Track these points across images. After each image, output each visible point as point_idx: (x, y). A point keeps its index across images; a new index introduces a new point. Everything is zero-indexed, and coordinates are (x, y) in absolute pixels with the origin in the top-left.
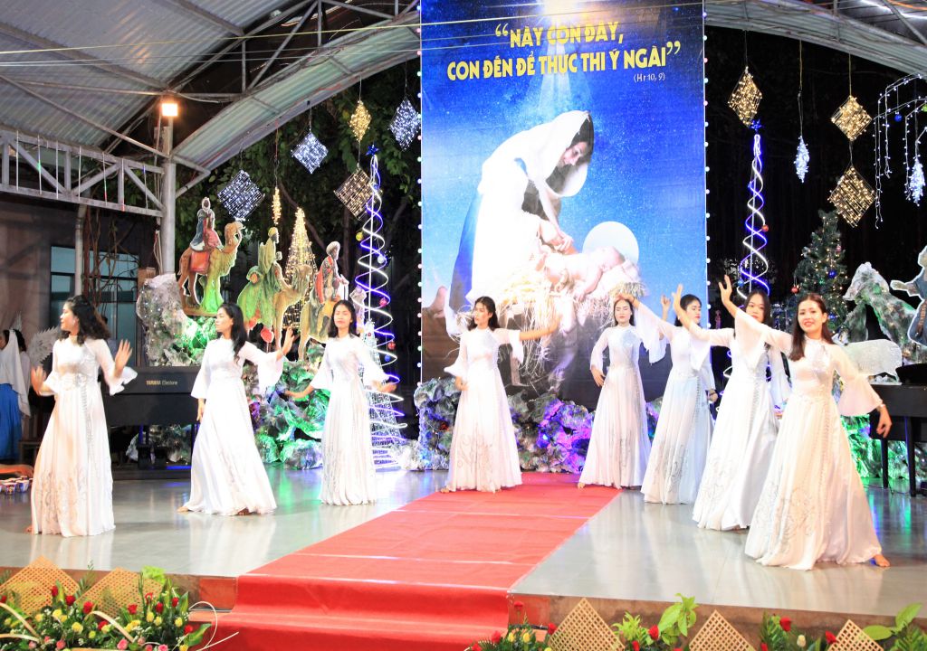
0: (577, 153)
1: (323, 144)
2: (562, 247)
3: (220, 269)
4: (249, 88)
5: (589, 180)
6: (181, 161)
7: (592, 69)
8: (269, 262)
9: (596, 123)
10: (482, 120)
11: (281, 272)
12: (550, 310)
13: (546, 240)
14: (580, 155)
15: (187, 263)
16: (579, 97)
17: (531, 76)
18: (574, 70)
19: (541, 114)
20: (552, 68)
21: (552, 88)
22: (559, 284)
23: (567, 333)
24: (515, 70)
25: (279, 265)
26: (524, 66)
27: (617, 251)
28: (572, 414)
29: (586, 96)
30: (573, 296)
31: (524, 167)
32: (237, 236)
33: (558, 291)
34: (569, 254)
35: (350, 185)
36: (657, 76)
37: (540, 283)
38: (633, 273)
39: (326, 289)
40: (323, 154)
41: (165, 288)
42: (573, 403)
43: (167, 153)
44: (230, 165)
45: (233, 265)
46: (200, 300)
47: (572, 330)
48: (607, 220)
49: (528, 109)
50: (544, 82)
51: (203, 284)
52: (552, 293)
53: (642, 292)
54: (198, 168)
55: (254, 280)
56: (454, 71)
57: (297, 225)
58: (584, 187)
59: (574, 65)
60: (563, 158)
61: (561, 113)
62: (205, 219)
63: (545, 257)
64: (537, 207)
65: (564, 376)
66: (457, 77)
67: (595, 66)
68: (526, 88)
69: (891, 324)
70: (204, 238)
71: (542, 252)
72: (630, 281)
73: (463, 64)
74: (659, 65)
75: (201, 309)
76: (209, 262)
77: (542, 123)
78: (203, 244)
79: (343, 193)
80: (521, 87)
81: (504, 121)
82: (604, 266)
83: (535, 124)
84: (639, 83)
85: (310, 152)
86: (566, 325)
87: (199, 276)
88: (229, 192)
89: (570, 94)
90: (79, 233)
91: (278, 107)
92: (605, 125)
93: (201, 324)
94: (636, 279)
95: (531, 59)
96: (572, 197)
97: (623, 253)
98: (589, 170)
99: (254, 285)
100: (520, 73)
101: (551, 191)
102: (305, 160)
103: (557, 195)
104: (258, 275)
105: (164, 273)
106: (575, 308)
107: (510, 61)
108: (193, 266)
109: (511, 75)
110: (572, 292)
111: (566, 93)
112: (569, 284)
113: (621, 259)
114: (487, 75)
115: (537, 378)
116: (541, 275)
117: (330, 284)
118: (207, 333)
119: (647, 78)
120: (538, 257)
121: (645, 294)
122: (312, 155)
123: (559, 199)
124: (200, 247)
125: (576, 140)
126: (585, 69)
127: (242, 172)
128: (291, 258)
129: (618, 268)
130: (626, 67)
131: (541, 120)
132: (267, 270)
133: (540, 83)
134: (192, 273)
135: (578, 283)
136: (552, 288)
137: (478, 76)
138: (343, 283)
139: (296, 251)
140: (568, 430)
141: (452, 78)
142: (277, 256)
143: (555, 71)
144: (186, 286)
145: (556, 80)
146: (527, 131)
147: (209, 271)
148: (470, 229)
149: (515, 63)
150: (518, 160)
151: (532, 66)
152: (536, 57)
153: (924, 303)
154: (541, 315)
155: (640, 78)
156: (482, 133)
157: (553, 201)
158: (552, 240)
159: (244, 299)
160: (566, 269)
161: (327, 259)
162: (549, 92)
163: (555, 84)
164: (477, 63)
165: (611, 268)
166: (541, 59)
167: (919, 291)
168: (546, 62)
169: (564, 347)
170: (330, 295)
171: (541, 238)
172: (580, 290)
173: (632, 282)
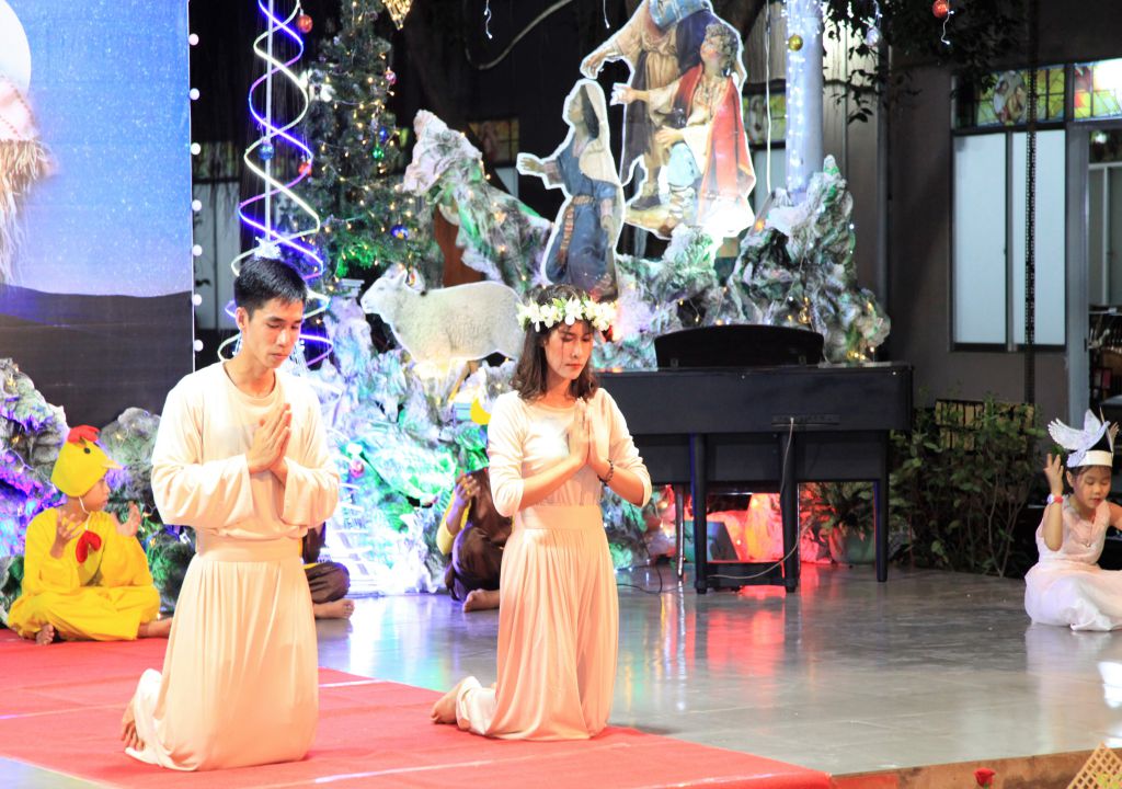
38: (19, 114)
53: (40, 165)
69: (501, 248)
153: (572, 204)
167: (564, 178)
173: (16, 138)
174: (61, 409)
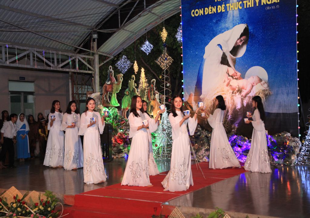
0: (242, 40)
1: (151, 44)
2: (237, 77)
3: (116, 90)
4: (122, 26)
5: (247, 50)
6: (101, 54)
7: (248, 7)
8: (132, 87)
9: (250, 28)
10: (205, 31)
11: (136, 91)
12: (232, 101)
13: (230, 74)
14: (243, 41)
15: (105, 88)
16: (243, 18)
17: (223, 12)
18: (241, 8)
19: (227, 26)
20: (232, 8)
21: (232, 16)
22: (235, 91)
23: (239, 109)
24: (217, 10)
25: (135, 88)
26: (221, 9)
27: (259, 77)
28: (241, 140)
29: (246, 18)
30: (241, 95)
31: (221, 48)
32: (121, 78)
33: (235, 94)
34: (239, 80)
35: (161, 58)
36: (275, 7)
37: (228, 91)
38: (266, 85)
39: (151, 96)
40: (151, 48)
41: (96, 97)
42: (242, 136)
43: (95, 51)
44: (121, 54)
45: (120, 89)
46: (110, 101)
47: (241, 108)
48: (255, 66)
49: (223, 25)
50: (229, 14)
51: (111, 96)
52: (233, 95)
53: (269, 93)
54: (108, 56)
55: (127, 94)
56: (194, 13)
57: (142, 74)
58: (245, 53)
59: (241, 6)
60: (236, 43)
61: (235, 25)
62: (110, 73)
63: (230, 81)
64: (226, 62)
65: (238, 126)
66: (195, 15)
67: (249, 5)
68: (221, 17)
70: (111, 80)
71: (228, 79)
72: (263, 89)
73: (197, 10)
74: (276, 2)
75: (110, 104)
76: (112, 88)
77: (228, 30)
78: (110, 82)
79: (158, 61)
80: (220, 17)
81: (213, 31)
82: (253, 83)
83: (225, 31)
84: (268, 10)
85: (147, 47)
86: (239, 106)
87: (109, 93)
88: (119, 63)
89: (239, 18)
90: (70, 80)
91: (135, 32)
92: (254, 29)
93: (109, 109)
94: (267, 88)
95: (223, 6)
96: (240, 58)
97: (261, 78)
98: (247, 47)
99: (127, 95)
100: (219, 11)
101: (232, 56)
102: (145, 50)
103: (234, 57)
104: (128, 92)
105: (95, 92)
106: (242, 100)
107: (215, 7)
108: (107, 90)
109: (215, 12)
110: (241, 94)
111: (238, 17)
112: (240, 91)
113: (261, 80)
114: (206, 13)
115: (227, 127)
116: (228, 88)
117: (152, 94)
118: (111, 112)
119: (271, 8)
120: (227, 81)
121: (271, 94)
122: (148, 48)
123: (235, 59)
124: (109, 83)
125: (242, 35)
126: (245, 7)
127: (124, 56)
128: (140, 85)
129: (259, 84)
130: (262, 4)
131: (228, 29)
132: (131, 90)
133: (227, 15)
134: (107, 92)
135: (243, 90)
136: (233, 93)
137: (203, 14)
138: (157, 94)
139: (141, 83)
140: (239, 146)
141: (193, 16)
142: (135, 85)
143: (233, 9)
144: (105, 96)
145: (233, 13)
146: (222, 34)
147: (112, 91)
148: (201, 72)
149: (217, 8)
150: (219, 45)
151: (224, 8)
152: (225, 5)
154: (228, 103)
155: (268, 8)
156: (205, 36)
157: (232, 59)
158: (233, 75)
159: (124, 100)
160: (238, 85)
161: (151, 85)
162: (231, 18)
163: (233, 14)
164: (202, 9)
165: (256, 84)
166: (228, 5)
168: (229, 6)
169: (238, 115)
170: (153, 98)
171: (228, 74)
172: (244, 93)
173: (265, 89)
174: (267, 131)
